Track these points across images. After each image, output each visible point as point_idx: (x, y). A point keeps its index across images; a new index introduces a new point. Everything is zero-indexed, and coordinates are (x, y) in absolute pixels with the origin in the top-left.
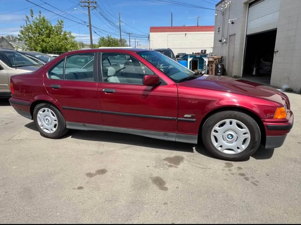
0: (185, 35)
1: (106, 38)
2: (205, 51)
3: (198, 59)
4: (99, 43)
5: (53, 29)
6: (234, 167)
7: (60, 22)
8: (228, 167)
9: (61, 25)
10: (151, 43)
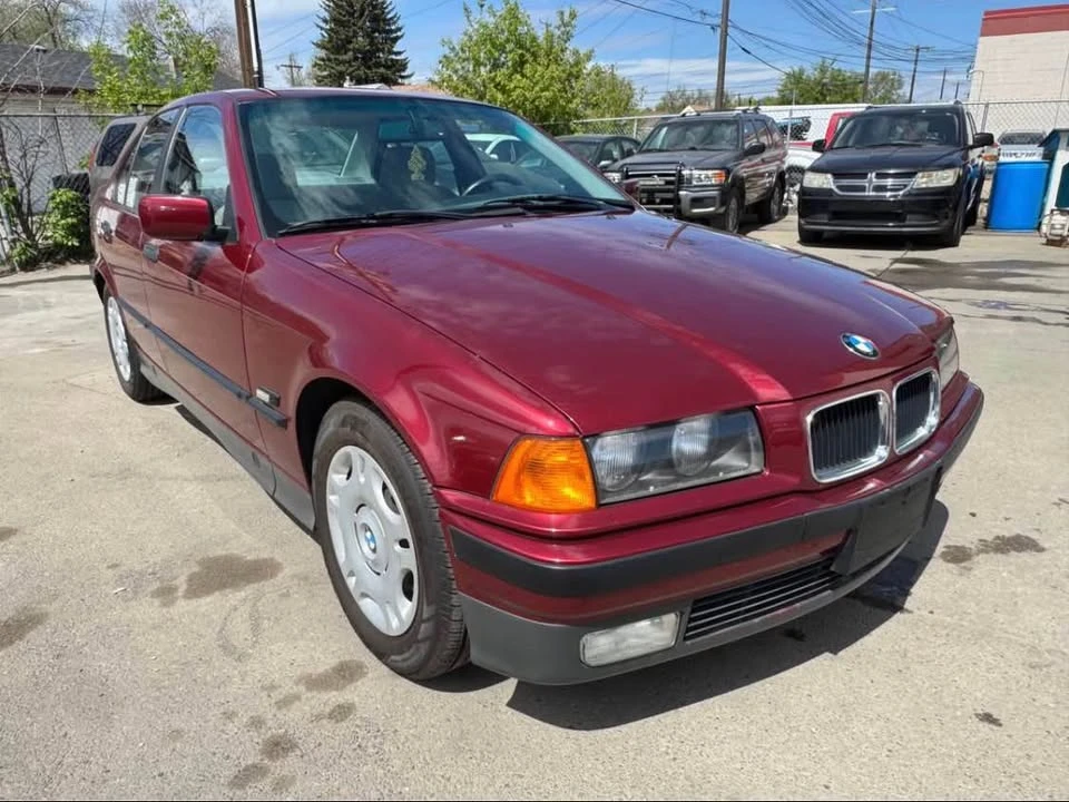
1: (811, 73)
4: (780, 91)
5: (538, 46)
6: (334, 693)
7: (566, 18)
8: (318, 683)
9: (568, 29)
10: (974, 82)
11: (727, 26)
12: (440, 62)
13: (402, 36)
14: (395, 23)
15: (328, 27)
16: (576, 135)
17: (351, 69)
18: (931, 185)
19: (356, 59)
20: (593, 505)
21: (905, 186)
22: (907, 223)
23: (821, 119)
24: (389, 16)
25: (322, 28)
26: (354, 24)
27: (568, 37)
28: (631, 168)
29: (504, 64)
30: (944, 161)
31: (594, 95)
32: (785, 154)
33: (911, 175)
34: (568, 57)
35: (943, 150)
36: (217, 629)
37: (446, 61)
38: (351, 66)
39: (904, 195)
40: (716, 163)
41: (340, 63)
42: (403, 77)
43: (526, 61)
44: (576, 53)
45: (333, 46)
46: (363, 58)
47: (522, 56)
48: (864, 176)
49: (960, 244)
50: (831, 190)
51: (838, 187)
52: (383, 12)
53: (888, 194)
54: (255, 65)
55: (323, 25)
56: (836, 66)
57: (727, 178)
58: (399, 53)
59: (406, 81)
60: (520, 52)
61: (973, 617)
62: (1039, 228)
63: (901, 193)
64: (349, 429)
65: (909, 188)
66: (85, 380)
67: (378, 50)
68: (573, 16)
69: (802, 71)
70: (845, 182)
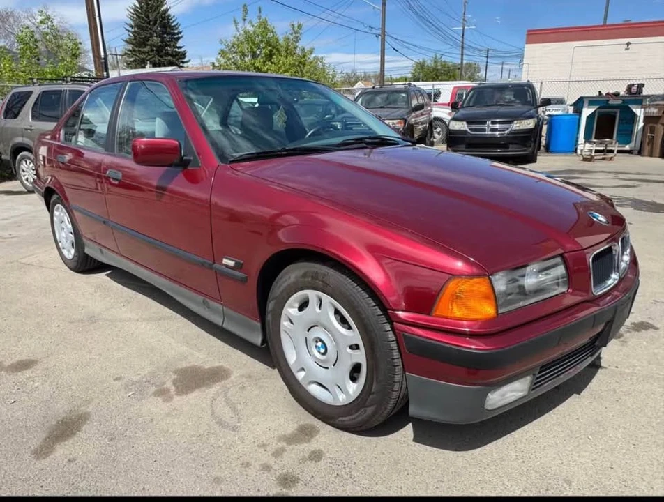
0: (626, 46)
1: (429, 63)
2: (641, 86)
3: (618, 111)
4: (412, 73)
5: (280, 44)
6: (306, 444)
7: (296, 29)
8: (291, 439)
9: (297, 35)
10: (524, 69)
11: (384, 35)
12: (220, 54)
13: (182, 37)
14: (177, 29)
15: (133, 30)
16: (305, 99)
17: (149, 57)
18: (521, 128)
19: (152, 50)
20: (495, 315)
21: (508, 128)
22: (510, 149)
23: (447, 89)
24: (173, 24)
25: (129, 31)
26: (151, 29)
27: (297, 39)
28: (348, 119)
29: (259, 55)
30: (527, 114)
31: (316, 75)
32: (431, 110)
33: (511, 122)
34: (298, 51)
35: (526, 108)
36: (209, 412)
37: (222, 53)
38: (149, 55)
39: (508, 134)
40: (398, 115)
41: (141, 53)
42: (183, 62)
43: (274, 54)
44: (303, 50)
45: (137, 43)
46: (156, 50)
47: (271, 51)
48: (485, 123)
49: (538, 161)
50: (466, 131)
51: (470, 129)
52: (169, 22)
53: (497, 133)
54: (102, 54)
55: (130, 29)
56: (443, 59)
57: (405, 124)
58: (180, 47)
59: (185, 65)
60: (270, 48)
61: (639, 368)
62: (576, 152)
63: (506, 132)
64: (310, 279)
65: (510, 130)
66: (32, 260)
67: (167, 45)
68: (300, 27)
69: (424, 62)
70: (474, 126)
